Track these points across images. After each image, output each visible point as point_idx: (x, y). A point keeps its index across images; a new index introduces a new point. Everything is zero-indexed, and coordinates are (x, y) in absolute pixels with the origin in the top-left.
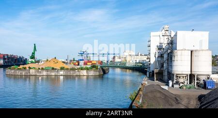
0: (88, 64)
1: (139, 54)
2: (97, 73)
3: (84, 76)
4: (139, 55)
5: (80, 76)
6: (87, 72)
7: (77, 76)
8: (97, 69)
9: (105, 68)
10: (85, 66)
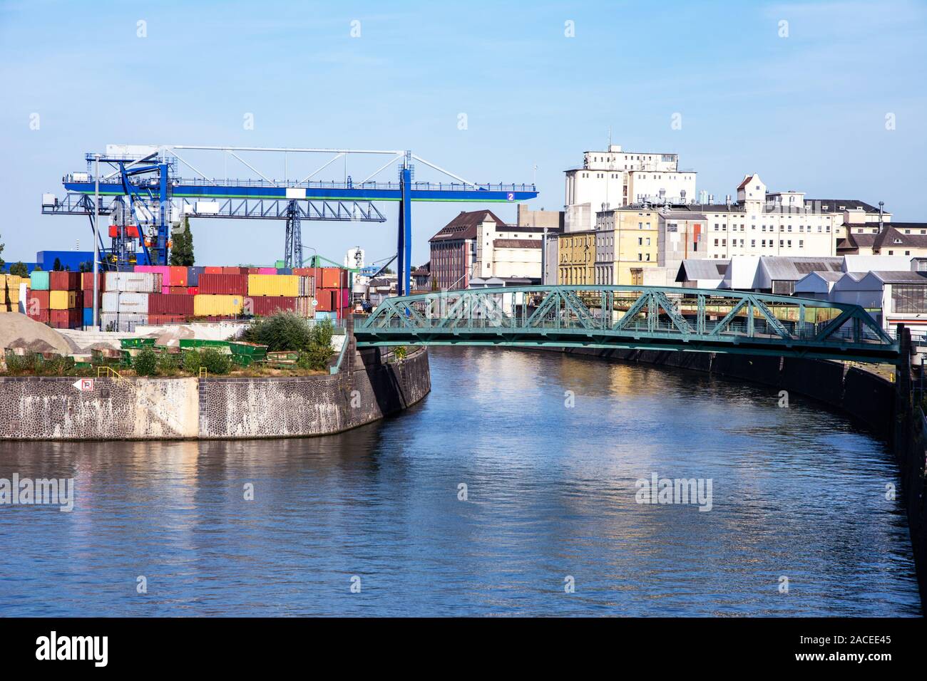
0: (204, 304)
1: (755, 194)
2: (326, 415)
3: (171, 440)
4: (754, 210)
5: (122, 442)
6: (211, 404)
7: (92, 441)
8: (322, 360)
9: (395, 356)
10: (171, 334)
